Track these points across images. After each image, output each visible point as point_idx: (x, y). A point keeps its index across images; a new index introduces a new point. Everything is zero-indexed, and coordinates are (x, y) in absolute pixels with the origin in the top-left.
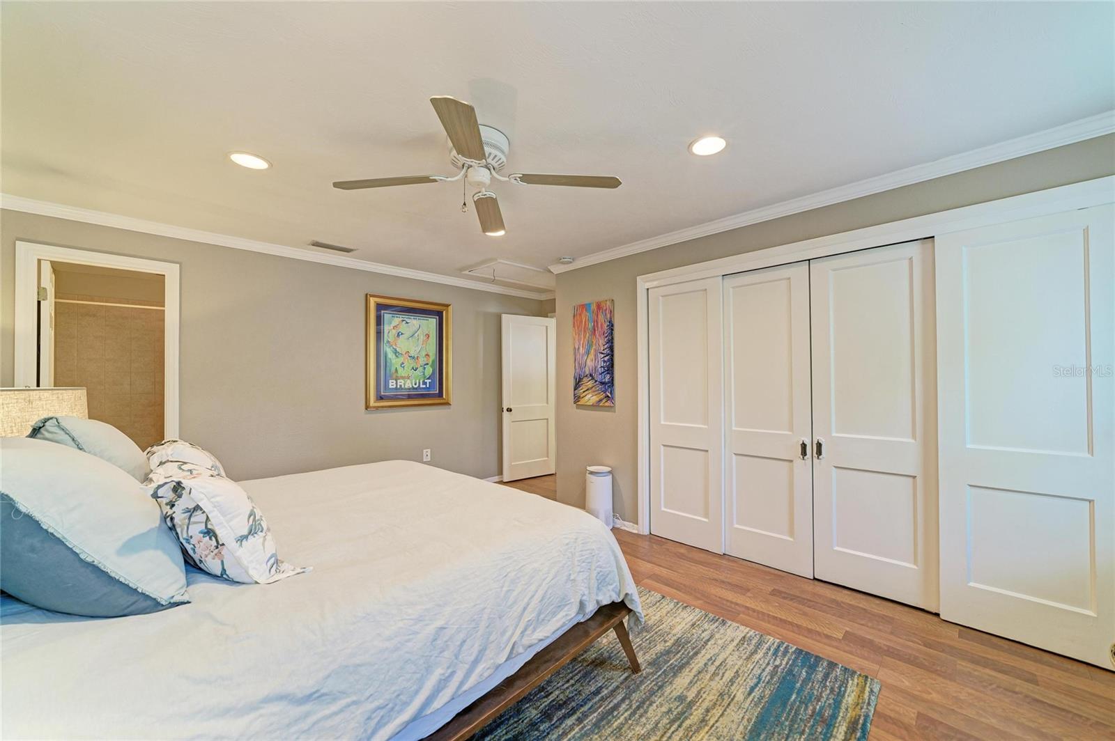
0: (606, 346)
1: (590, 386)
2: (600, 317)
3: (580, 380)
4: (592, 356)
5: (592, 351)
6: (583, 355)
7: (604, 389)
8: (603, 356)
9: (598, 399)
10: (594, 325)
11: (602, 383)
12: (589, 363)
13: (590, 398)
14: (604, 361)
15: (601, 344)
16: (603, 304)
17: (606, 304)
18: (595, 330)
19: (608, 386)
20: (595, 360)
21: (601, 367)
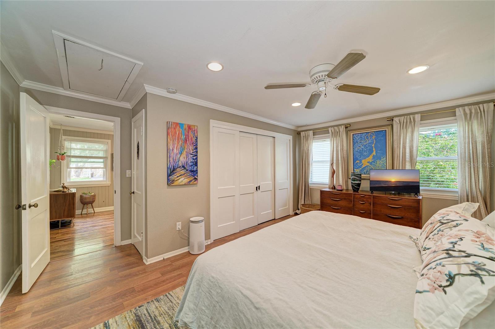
0: (194, 151)
1: (183, 173)
2: (190, 133)
3: (174, 170)
4: (184, 154)
5: (184, 152)
6: (177, 154)
7: (192, 175)
8: (192, 156)
9: (189, 181)
10: (186, 138)
11: (191, 171)
12: (182, 159)
13: (183, 180)
14: (193, 159)
15: (191, 149)
16: (192, 127)
17: (195, 128)
18: (186, 140)
19: (194, 173)
20: (187, 158)
21: (191, 162)
